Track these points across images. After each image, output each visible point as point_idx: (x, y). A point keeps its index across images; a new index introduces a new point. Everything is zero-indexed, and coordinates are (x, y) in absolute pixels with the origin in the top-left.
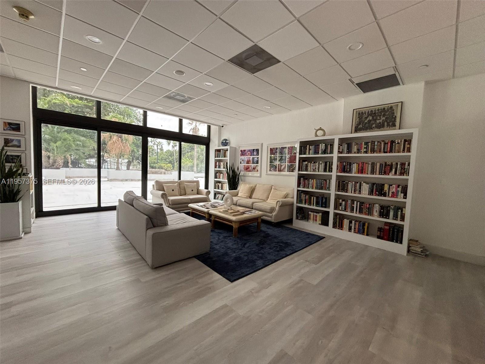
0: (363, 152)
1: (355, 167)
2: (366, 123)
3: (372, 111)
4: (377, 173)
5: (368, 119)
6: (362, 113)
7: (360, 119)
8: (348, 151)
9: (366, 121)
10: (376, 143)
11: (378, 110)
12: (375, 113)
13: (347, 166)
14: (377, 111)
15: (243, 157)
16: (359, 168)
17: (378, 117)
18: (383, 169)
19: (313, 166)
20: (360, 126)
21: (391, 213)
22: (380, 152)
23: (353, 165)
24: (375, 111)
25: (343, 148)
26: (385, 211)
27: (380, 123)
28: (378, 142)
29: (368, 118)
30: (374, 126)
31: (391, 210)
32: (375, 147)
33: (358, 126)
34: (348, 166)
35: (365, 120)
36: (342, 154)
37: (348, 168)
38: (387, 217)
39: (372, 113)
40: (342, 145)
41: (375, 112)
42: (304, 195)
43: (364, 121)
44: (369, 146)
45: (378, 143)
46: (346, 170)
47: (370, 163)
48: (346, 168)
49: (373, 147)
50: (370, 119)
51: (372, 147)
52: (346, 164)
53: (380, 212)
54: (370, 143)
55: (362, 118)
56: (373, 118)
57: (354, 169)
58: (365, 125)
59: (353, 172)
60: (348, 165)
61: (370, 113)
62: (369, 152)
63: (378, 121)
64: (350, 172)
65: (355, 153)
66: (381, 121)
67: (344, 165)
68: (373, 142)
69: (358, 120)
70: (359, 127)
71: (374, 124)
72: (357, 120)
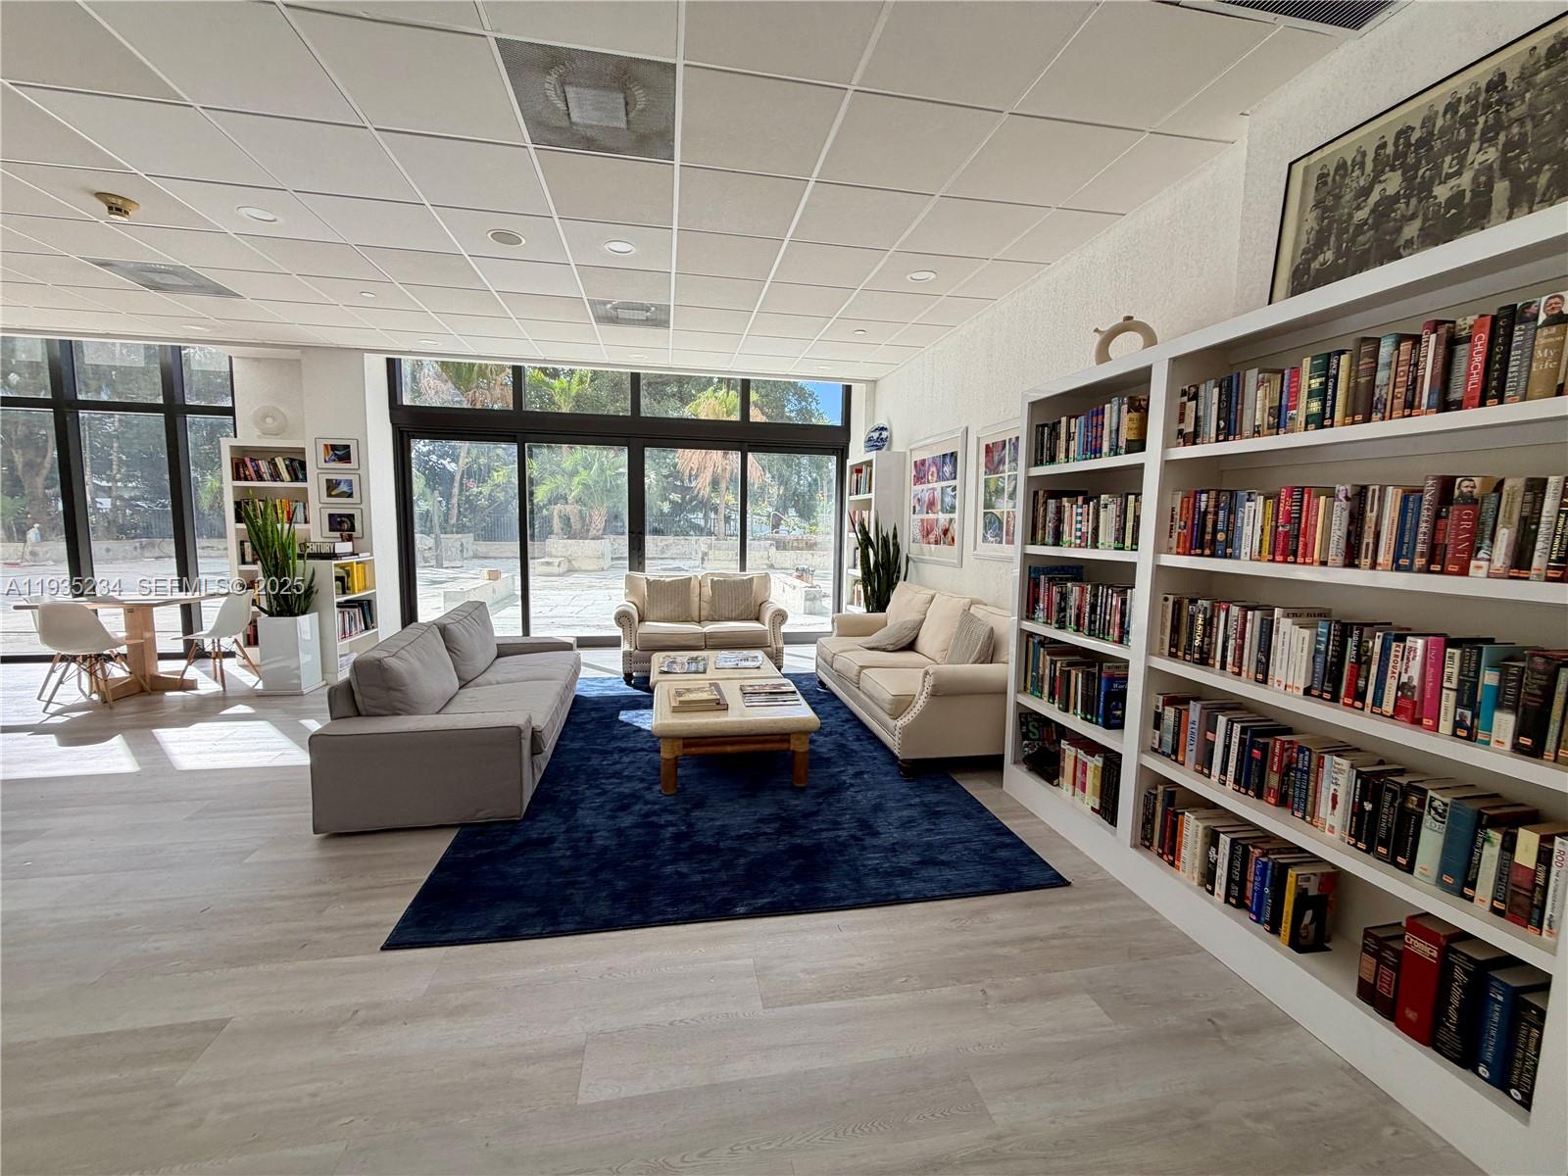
0: (1302, 419)
1: (1253, 518)
2: (1360, 228)
3: (1405, 132)
4: (1380, 560)
5: (1375, 196)
6: (1342, 166)
7: (1325, 210)
8: (1222, 424)
9: (1361, 215)
10: (1386, 350)
11: (1452, 108)
12: (1425, 142)
13: (1216, 514)
14: (1440, 123)
15: (919, 487)
16: (1277, 527)
17: (1448, 159)
18: (1423, 527)
19: (1079, 518)
20: (1321, 258)
21: (1431, 841)
22: (1410, 406)
23: (1248, 504)
24: (1428, 121)
25: (1201, 413)
26: (1387, 818)
27: (1457, 198)
28: (1401, 339)
29: (1378, 188)
30: (1411, 230)
31: (1427, 820)
32: (1382, 376)
33: (1308, 262)
34: (1221, 513)
35: (1359, 208)
36: (1194, 443)
37: (1220, 526)
38: (1401, 860)
39: (1408, 145)
40: (1195, 397)
41: (1431, 134)
42: (1048, 658)
43: (1351, 216)
44: (1336, 377)
45: (1398, 348)
46: (1208, 537)
47: (1342, 490)
48: (1209, 529)
49: (1362, 380)
50: (1391, 191)
51: (1357, 384)
52: (1212, 503)
53: (1357, 812)
54: (1344, 359)
55: (1338, 197)
56: (1408, 180)
57: (1247, 530)
58: (1353, 240)
59: (1245, 550)
60: (1217, 506)
61: (1390, 149)
62: (1338, 416)
63: (1442, 192)
64: (1229, 551)
65: (1257, 432)
66: (1465, 181)
67: (1202, 510)
68: (1365, 349)
69: (1311, 220)
70: (1315, 265)
71: (1413, 217)
72: (1307, 227)
